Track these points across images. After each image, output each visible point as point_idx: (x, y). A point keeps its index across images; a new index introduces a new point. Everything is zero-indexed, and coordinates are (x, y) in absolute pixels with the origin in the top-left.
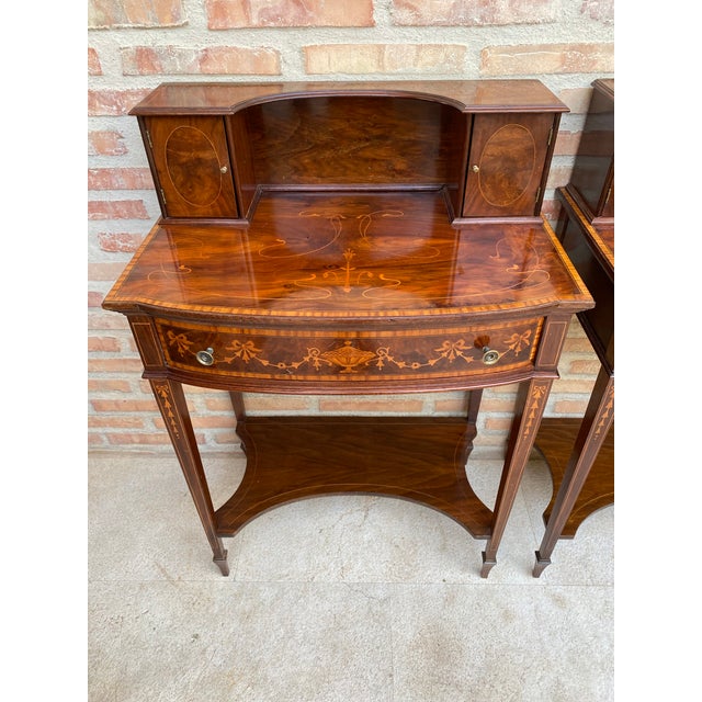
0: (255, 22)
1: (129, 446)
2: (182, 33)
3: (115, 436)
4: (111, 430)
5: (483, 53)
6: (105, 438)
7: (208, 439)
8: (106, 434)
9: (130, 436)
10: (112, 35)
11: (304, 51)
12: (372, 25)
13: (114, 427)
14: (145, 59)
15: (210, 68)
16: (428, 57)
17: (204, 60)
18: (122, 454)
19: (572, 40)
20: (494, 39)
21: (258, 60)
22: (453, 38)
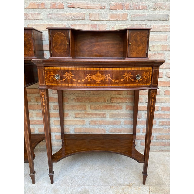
19: (48, 23)
20: (30, 23)
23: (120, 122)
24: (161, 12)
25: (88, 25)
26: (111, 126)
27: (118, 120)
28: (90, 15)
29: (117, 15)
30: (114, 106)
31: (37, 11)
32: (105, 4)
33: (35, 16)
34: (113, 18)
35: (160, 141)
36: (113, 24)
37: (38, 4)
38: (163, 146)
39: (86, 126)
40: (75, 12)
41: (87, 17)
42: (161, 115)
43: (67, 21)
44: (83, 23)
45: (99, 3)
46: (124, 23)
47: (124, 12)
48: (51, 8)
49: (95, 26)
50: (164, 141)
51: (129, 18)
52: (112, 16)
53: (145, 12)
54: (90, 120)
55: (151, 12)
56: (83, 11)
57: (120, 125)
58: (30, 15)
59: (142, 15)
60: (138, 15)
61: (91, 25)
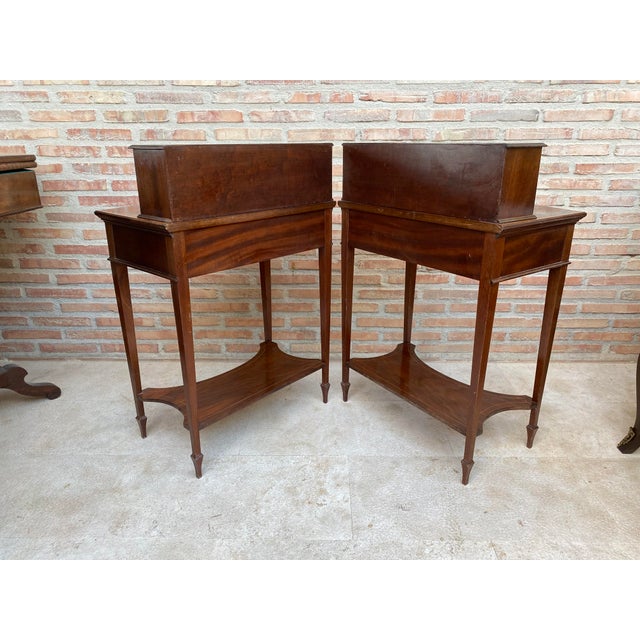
0: (196, 120)
1: (113, 354)
2: (167, 124)
3: (105, 345)
4: (103, 341)
5: (288, 133)
6: (99, 348)
7: (160, 349)
8: (100, 344)
9: (114, 345)
10: (138, 125)
11: (215, 132)
12: (242, 121)
13: (105, 338)
14: (150, 134)
15: (176, 138)
16: (266, 133)
17: (174, 134)
18: (107, 360)
19: (322, 128)
20: (292, 127)
21: (196, 135)
22: (275, 127)
23: (444, 305)
24: (525, 107)
25: (394, 130)
26: (426, 314)
27: (440, 302)
28: (399, 113)
29: (447, 113)
30: (434, 276)
31: (305, 107)
32: (425, 93)
33: (302, 116)
34: (439, 118)
35: (518, 343)
36: (439, 129)
37: (308, 96)
38: (523, 352)
39: (377, 315)
40: (372, 109)
41: (393, 116)
42: (520, 292)
43: (356, 124)
44: (385, 126)
45: (415, 93)
46: (457, 126)
47: (458, 107)
48: (332, 101)
49: (405, 132)
50: (525, 343)
51: (467, 117)
52: (437, 114)
53: (496, 107)
54: (386, 303)
55: (507, 107)
56: (386, 106)
57: (443, 312)
58: (293, 115)
59: (490, 113)
60: (482, 112)
61: (400, 130)
